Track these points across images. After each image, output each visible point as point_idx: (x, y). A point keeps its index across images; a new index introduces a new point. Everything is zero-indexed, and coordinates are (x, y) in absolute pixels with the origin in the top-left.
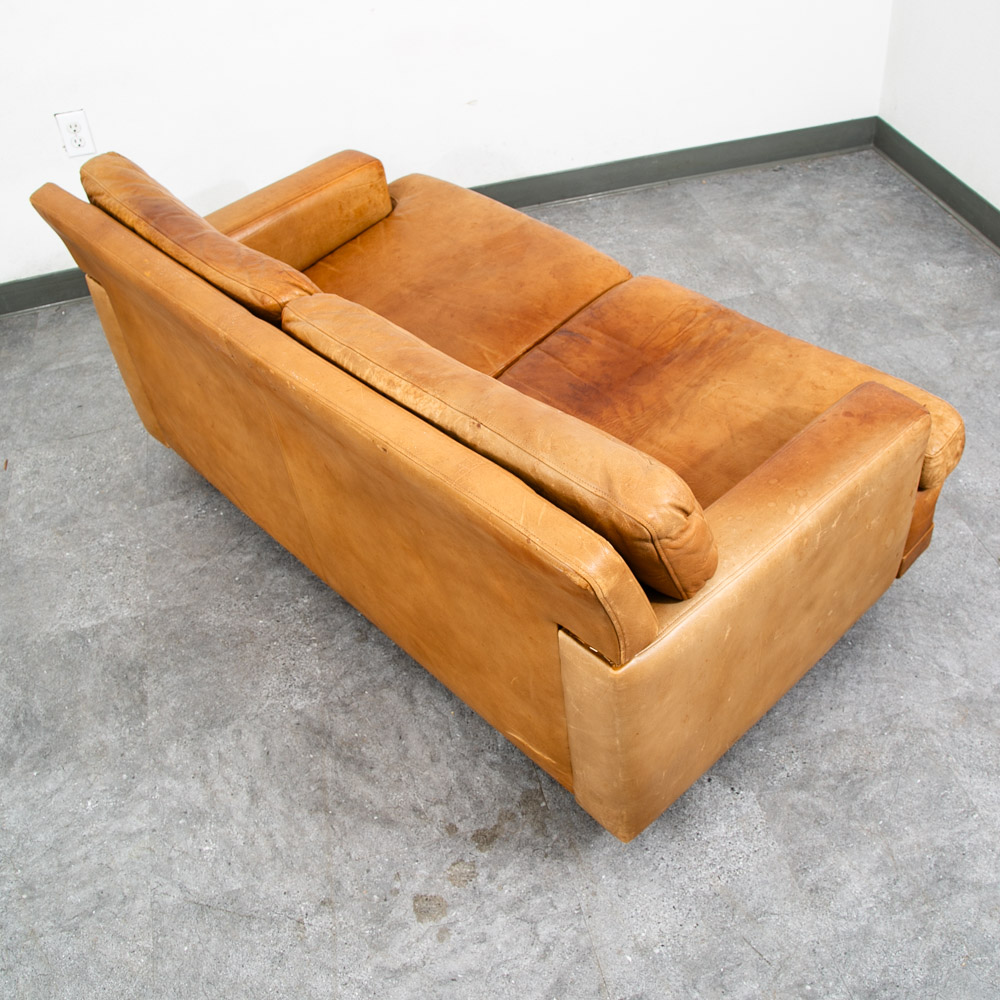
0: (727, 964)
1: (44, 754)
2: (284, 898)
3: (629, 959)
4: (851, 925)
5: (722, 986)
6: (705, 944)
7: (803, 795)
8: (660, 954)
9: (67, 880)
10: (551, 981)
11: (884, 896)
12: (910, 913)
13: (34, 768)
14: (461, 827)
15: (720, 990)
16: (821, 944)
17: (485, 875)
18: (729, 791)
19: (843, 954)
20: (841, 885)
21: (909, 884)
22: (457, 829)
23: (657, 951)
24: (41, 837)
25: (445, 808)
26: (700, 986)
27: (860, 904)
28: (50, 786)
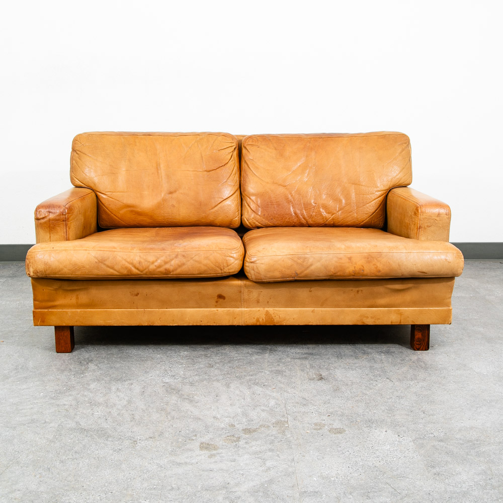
0: (373, 490)
1: (26, 378)
2: (130, 433)
3: (316, 479)
4: (456, 489)
5: (368, 496)
6: (363, 481)
7: (442, 444)
8: (335, 480)
9: (17, 413)
10: (267, 479)
11: (481, 483)
12: (496, 491)
13: (19, 381)
14: (237, 426)
15: (366, 497)
16: (434, 492)
17: (244, 442)
18: (397, 436)
19: (447, 498)
20: (454, 475)
21: (499, 481)
22: (234, 426)
23: (333, 479)
24: (12, 400)
25: (231, 419)
26: (354, 494)
27: (464, 483)
28: (24, 387)
